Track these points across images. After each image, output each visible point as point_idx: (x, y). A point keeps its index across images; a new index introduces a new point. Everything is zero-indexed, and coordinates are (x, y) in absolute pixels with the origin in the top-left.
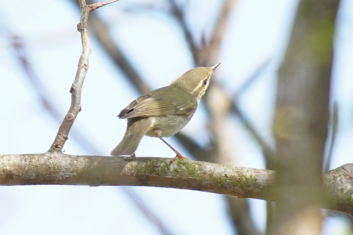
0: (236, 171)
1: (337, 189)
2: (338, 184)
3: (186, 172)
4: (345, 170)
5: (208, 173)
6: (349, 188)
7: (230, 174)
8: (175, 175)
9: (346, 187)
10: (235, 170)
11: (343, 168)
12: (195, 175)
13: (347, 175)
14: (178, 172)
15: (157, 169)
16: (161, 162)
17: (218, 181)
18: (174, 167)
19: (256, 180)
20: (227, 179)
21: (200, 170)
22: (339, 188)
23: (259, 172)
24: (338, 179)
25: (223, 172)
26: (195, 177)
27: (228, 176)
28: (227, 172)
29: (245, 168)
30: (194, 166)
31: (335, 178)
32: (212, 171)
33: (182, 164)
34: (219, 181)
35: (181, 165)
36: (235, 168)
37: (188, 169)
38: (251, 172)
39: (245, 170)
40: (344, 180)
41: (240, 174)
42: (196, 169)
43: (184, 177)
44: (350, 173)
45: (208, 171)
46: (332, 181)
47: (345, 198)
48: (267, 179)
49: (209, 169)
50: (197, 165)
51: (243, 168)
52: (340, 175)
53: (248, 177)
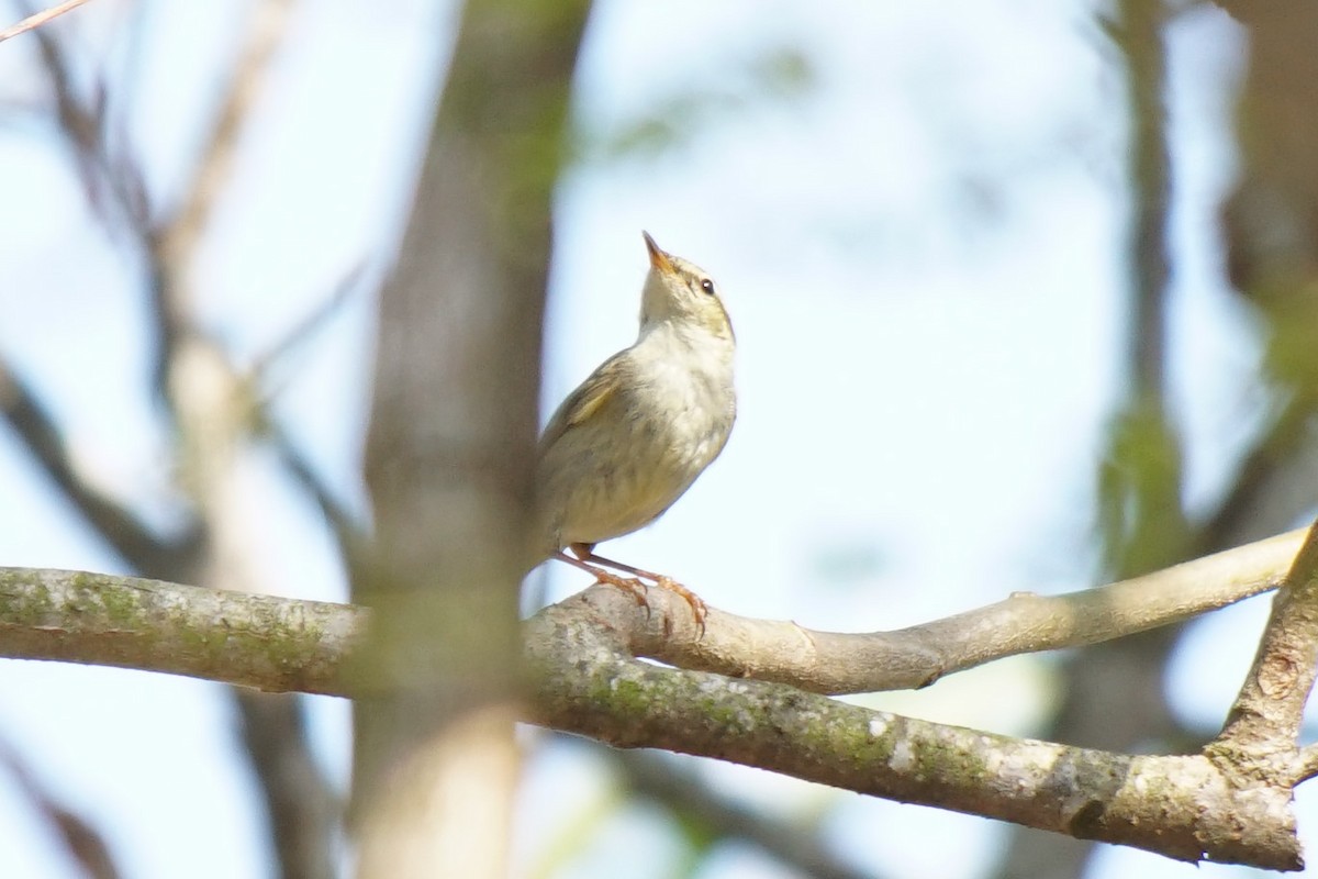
0: (257, 611)
1: (567, 663)
2: (569, 648)
3: (104, 611)
4: (590, 604)
5: (172, 616)
6: (604, 661)
7: (237, 618)
8: (68, 621)
9: (594, 658)
10: (253, 605)
11: (584, 600)
12: (131, 620)
13: (597, 621)
14: (81, 611)
15: (16, 602)
16: (27, 582)
17: (200, 639)
18: (65, 597)
19: (318, 636)
20: (231, 635)
21: (145, 607)
22: (574, 660)
23: (327, 613)
24: (571, 632)
25: (218, 613)
26: (132, 628)
27: (233, 624)
28: (229, 613)
29: (285, 600)
30: (127, 594)
31: (560, 630)
32: (184, 608)
33: (89, 587)
34: (204, 640)
35: (87, 590)
36: (252, 601)
37: (109, 603)
38: (302, 612)
39: (285, 607)
40: (588, 636)
41: (269, 617)
42: (135, 604)
43: (96, 629)
44: (608, 614)
45: (170, 610)
46: (553, 640)
47: (593, 690)
48: (350, 632)
49: (174, 605)
50: (136, 592)
51: (277, 601)
52: (576, 621)
53: (294, 627)
